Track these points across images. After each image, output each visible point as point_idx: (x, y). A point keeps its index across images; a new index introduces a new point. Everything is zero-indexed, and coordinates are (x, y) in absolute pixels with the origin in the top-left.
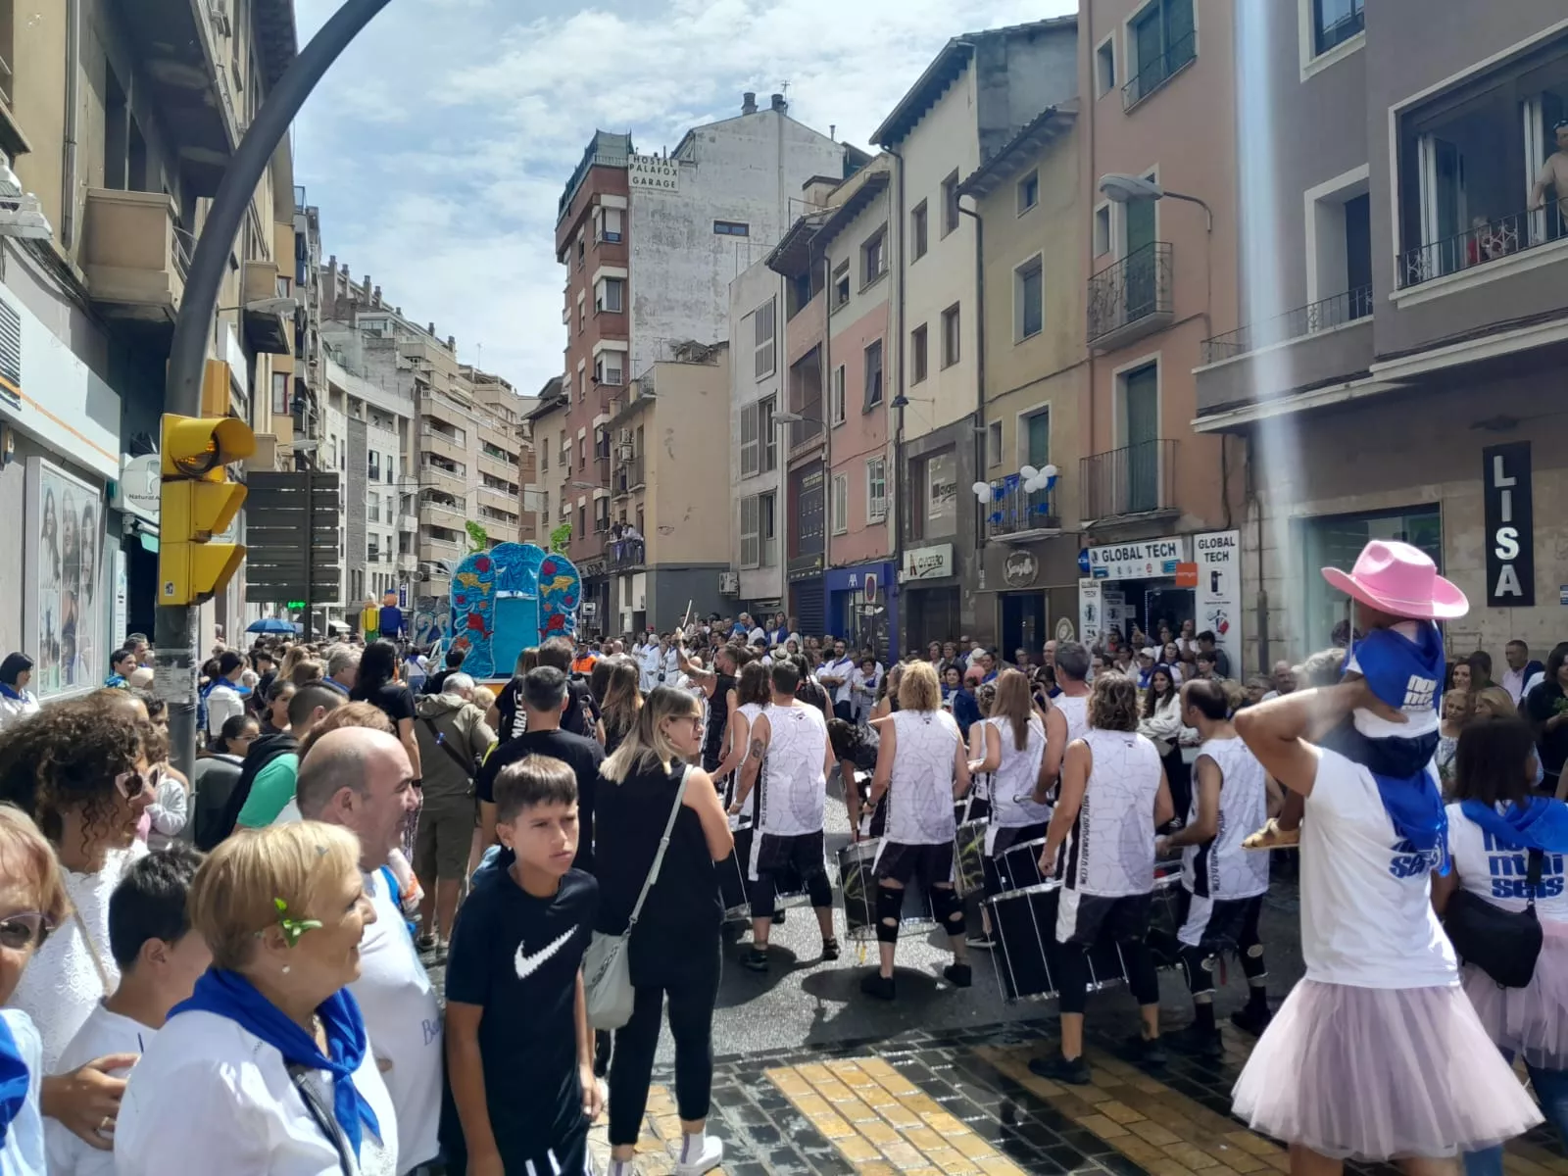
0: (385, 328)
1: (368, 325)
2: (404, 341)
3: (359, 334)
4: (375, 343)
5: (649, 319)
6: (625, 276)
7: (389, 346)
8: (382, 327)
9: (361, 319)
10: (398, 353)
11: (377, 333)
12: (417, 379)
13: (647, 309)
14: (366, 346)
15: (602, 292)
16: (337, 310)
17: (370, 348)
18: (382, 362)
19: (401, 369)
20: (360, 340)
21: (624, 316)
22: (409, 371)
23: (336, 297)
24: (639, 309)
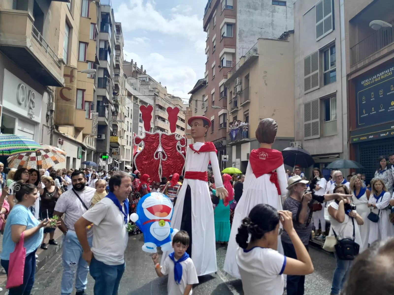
0: (146, 80)
1: (141, 79)
2: (152, 84)
3: (138, 80)
4: (143, 83)
5: (245, 39)
6: (235, 22)
7: (148, 84)
8: (146, 79)
9: (139, 77)
10: (149, 86)
11: (144, 81)
12: (155, 94)
13: (244, 35)
14: (140, 84)
15: (225, 30)
16: (133, 75)
17: (141, 85)
18: (144, 88)
19: (150, 91)
20: (138, 82)
21: (234, 39)
22: (153, 91)
23: (133, 71)
24: (240, 35)
